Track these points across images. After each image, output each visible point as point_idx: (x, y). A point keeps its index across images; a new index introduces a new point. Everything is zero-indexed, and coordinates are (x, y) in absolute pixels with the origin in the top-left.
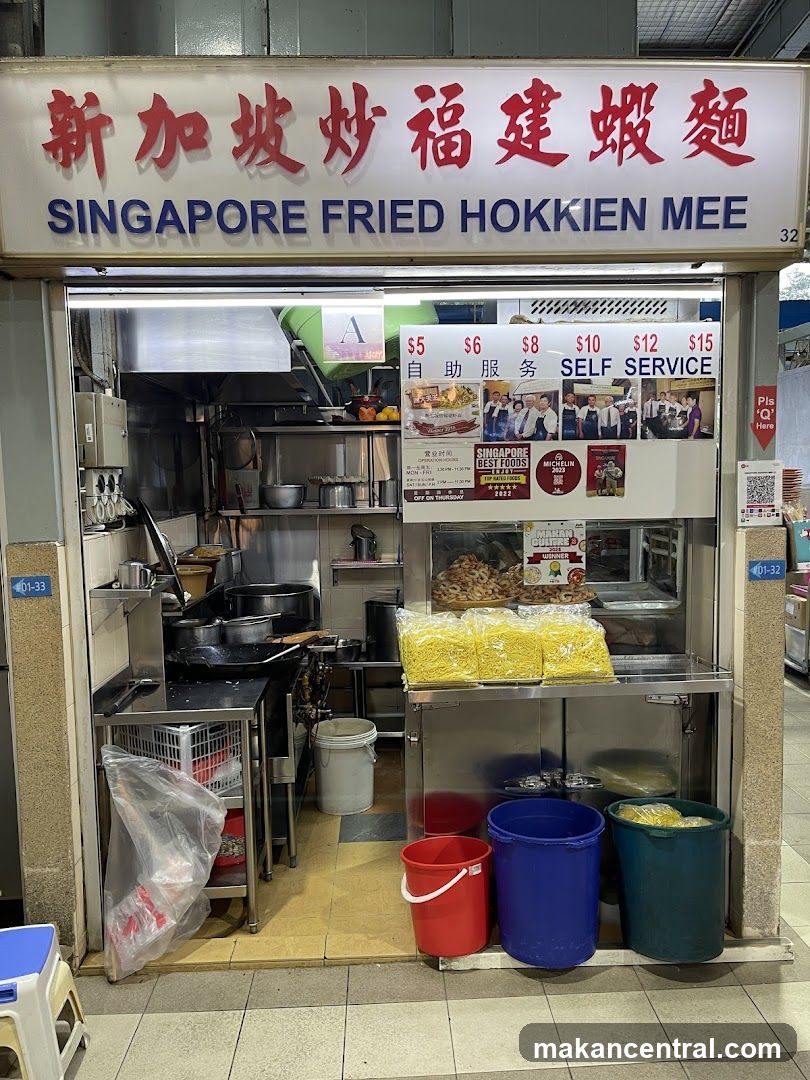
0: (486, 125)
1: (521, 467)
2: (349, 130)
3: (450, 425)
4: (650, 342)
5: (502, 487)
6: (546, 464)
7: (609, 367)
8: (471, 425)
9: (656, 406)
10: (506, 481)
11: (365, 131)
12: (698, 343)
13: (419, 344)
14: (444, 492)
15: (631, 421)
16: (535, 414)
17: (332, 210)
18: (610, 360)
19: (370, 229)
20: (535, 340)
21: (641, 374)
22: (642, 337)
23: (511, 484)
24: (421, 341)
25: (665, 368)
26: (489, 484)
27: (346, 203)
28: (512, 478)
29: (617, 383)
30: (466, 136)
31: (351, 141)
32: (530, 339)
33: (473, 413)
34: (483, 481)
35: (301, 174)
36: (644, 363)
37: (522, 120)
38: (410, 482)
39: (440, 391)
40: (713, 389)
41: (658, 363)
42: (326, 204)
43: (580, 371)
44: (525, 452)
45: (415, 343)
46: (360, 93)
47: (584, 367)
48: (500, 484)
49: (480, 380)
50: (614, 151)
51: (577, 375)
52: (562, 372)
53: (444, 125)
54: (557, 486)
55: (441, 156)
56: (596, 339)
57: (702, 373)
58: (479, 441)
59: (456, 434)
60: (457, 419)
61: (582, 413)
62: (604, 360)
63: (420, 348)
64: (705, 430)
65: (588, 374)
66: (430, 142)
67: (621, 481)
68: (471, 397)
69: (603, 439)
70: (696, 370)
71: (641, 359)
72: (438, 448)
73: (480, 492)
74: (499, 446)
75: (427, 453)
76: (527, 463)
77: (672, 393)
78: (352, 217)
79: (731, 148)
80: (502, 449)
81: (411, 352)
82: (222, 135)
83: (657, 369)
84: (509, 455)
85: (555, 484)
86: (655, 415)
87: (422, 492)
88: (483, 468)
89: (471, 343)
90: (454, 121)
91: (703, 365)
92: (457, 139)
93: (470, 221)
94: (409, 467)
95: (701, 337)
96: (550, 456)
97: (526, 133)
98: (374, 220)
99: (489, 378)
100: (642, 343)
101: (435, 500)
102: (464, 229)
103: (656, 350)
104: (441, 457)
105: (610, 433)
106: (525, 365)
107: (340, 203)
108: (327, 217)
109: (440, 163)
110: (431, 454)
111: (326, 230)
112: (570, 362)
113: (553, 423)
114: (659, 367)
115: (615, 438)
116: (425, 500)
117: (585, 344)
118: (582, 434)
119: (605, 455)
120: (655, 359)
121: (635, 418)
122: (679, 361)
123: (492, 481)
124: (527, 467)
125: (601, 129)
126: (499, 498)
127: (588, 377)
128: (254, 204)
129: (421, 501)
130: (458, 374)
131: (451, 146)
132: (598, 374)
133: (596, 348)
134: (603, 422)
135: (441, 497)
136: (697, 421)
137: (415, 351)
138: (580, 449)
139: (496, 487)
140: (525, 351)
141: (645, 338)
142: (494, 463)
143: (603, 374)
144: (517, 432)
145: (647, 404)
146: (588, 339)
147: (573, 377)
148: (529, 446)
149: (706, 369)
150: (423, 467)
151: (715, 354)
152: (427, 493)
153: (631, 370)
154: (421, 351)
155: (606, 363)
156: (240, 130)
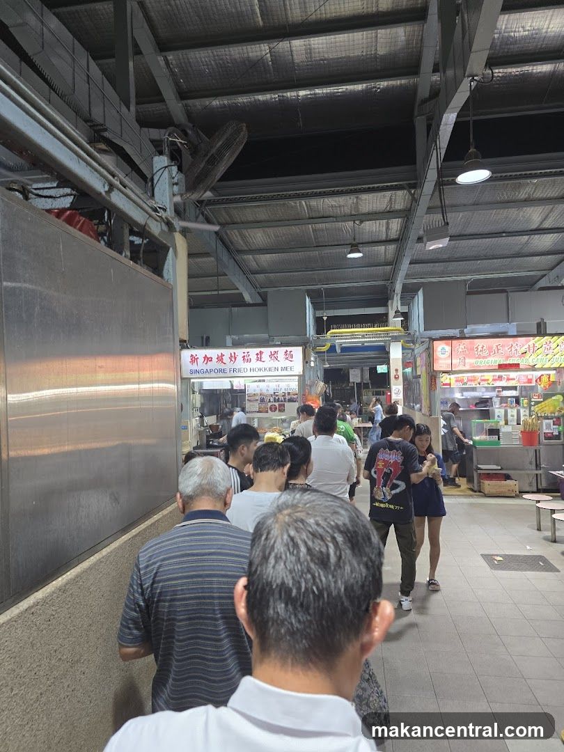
0: (253, 357)
6: (271, 407)
8: (257, 400)
10: (264, 410)
11: (235, 358)
16: (269, 398)
19: (236, 372)
29: (283, 393)
30: (250, 359)
31: (233, 359)
32: (269, 385)
33: (258, 398)
34: (260, 410)
35: (226, 365)
36: (288, 389)
37: (259, 356)
39: (253, 394)
44: (267, 405)
46: (235, 353)
47: (277, 390)
49: (259, 392)
50: (273, 360)
52: (273, 391)
53: (247, 357)
55: (247, 362)
56: (279, 385)
58: (259, 403)
59: (255, 401)
61: (277, 398)
66: (245, 360)
68: (258, 395)
72: (252, 404)
73: (259, 412)
75: (250, 405)
79: (291, 359)
80: (263, 404)
81: (248, 387)
82: (215, 360)
84: (265, 405)
85: (273, 410)
88: (260, 407)
89: (259, 386)
90: (249, 357)
96: (272, 405)
97: (259, 358)
99: (261, 392)
100: (287, 386)
101: (252, 413)
103: (290, 387)
104: (253, 406)
106: (267, 390)
111: (230, 372)
112: (275, 389)
113: (272, 400)
117: (277, 386)
118: (277, 402)
119: (281, 405)
120: (290, 389)
121: (286, 399)
124: (268, 407)
125: (271, 357)
126: (263, 413)
127: (278, 392)
128: (219, 369)
130: (255, 391)
131: (248, 360)
133: (279, 387)
134: (281, 399)
138: (277, 404)
139: (262, 411)
140: (267, 387)
142: (262, 407)
143: (280, 391)
144: (266, 401)
147: (275, 392)
148: (268, 403)
150: (250, 407)
153: (285, 391)
155: (281, 389)
156: (217, 358)
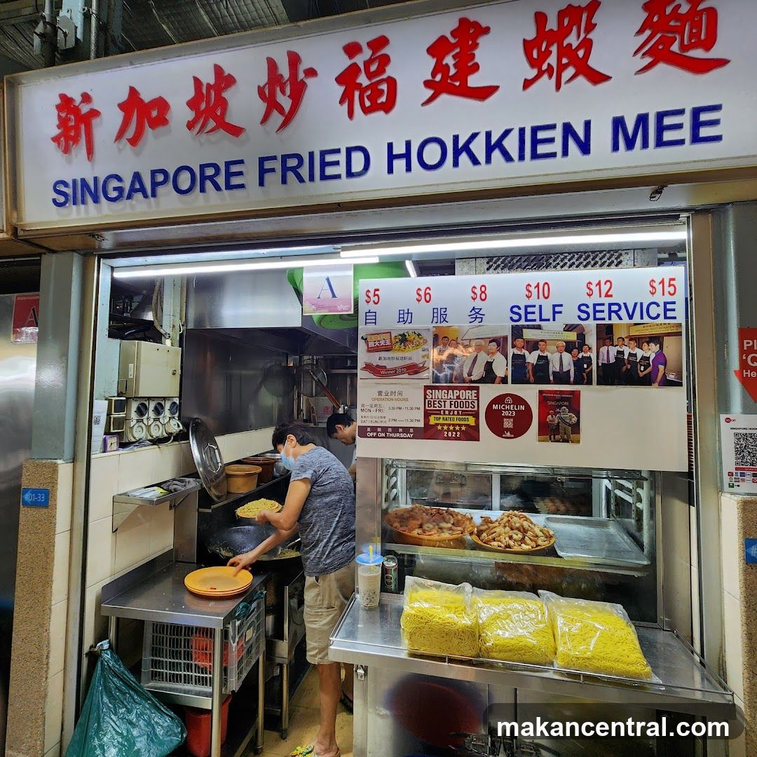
1: (470, 409)
2: (283, 92)
3: (402, 367)
4: (605, 288)
5: (451, 428)
6: (495, 407)
7: (560, 312)
9: (613, 351)
10: (455, 422)
11: (298, 91)
12: (659, 288)
13: (375, 295)
14: (395, 430)
15: (585, 366)
16: (483, 358)
17: (268, 165)
18: (561, 305)
19: (301, 180)
20: (483, 289)
21: (595, 319)
22: (595, 282)
23: (460, 425)
24: (377, 293)
25: (623, 313)
26: (437, 424)
27: (279, 158)
28: (460, 419)
29: (569, 328)
30: (392, 82)
31: (286, 102)
32: (478, 287)
33: (423, 357)
34: (432, 421)
35: (243, 136)
36: (598, 308)
37: (449, 60)
38: (363, 419)
39: (393, 336)
40: (679, 334)
41: (615, 308)
42: (262, 160)
43: (530, 317)
44: (474, 395)
45: (371, 294)
46: (294, 60)
47: (534, 313)
48: (449, 425)
49: (431, 326)
50: (550, 77)
51: (527, 320)
52: (511, 318)
53: (370, 75)
54: (507, 430)
55: (368, 104)
56: (546, 286)
57: (666, 317)
58: (429, 383)
59: (406, 376)
60: (408, 362)
61: (532, 358)
62: (554, 306)
63: (376, 300)
64: (671, 377)
65: (538, 319)
66: (357, 94)
67: (576, 428)
68: (422, 341)
69: (555, 383)
70: (658, 315)
71: (595, 305)
72: (389, 388)
73: (429, 431)
74: (448, 388)
75: (380, 393)
76: (476, 404)
77: (631, 338)
78: (285, 169)
79: (697, 54)
80: (451, 391)
81: (368, 302)
82: (180, 113)
83: (613, 315)
84: (458, 397)
85: (505, 427)
86: (612, 360)
87: (374, 429)
88: (432, 408)
89: (422, 293)
90: (381, 70)
91: (666, 310)
92: (384, 87)
93: (396, 163)
94: (363, 405)
95: (662, 282)
96: (499, 400)
97: (453, 71)
98: (304, 171)
99: (439, 325)
100: (596, 290)
101: (386, 437)
102: (390, 170)
103: (611, 296)
104: (392, 397)
105: (562, 378)
106: (473, 312)
107: (274, 158)
108: (263, 172)
109: (366, 111)
110: (383, 394)
111: (261, 183)
112: (520, 309)
113: (502, 367)
114: (616, 312)
115: (568, 383)
116: (377, 437)
117: (534, 291)
118: (532, 379)
119: (558, 400)
120: (610, 305)
121: (590, 364)
122: (638, 306)
123: (441, 421)
124: (476, 409)
125: (535, 55)
126: (448, 438)
127: (538, 323)
128: (202, 167)
129: (373, 437)
130: (409, 321)
131: (377, 93)
132: (549, 320)
133: (546, 295)
134: (554, 366)
135: (392, 435)
136: (661, 367)
137: (372, 302)
138: (530, 393)
139: (445, 428)
140: (474, 299)
141: (599, 284)
142: (443, 404)
143: (554, 320)
144: (465, 375)
145: (604, 350)
146: (538, 286)
147: (522, 322)
148: (477, 388)
149: (669, 314)
150: (376, 406)
151: (680, 298)
152: (379, 430)
153: (584, 316)
154: (376, 301)
155: (557, 309)
156: (192, 104)
